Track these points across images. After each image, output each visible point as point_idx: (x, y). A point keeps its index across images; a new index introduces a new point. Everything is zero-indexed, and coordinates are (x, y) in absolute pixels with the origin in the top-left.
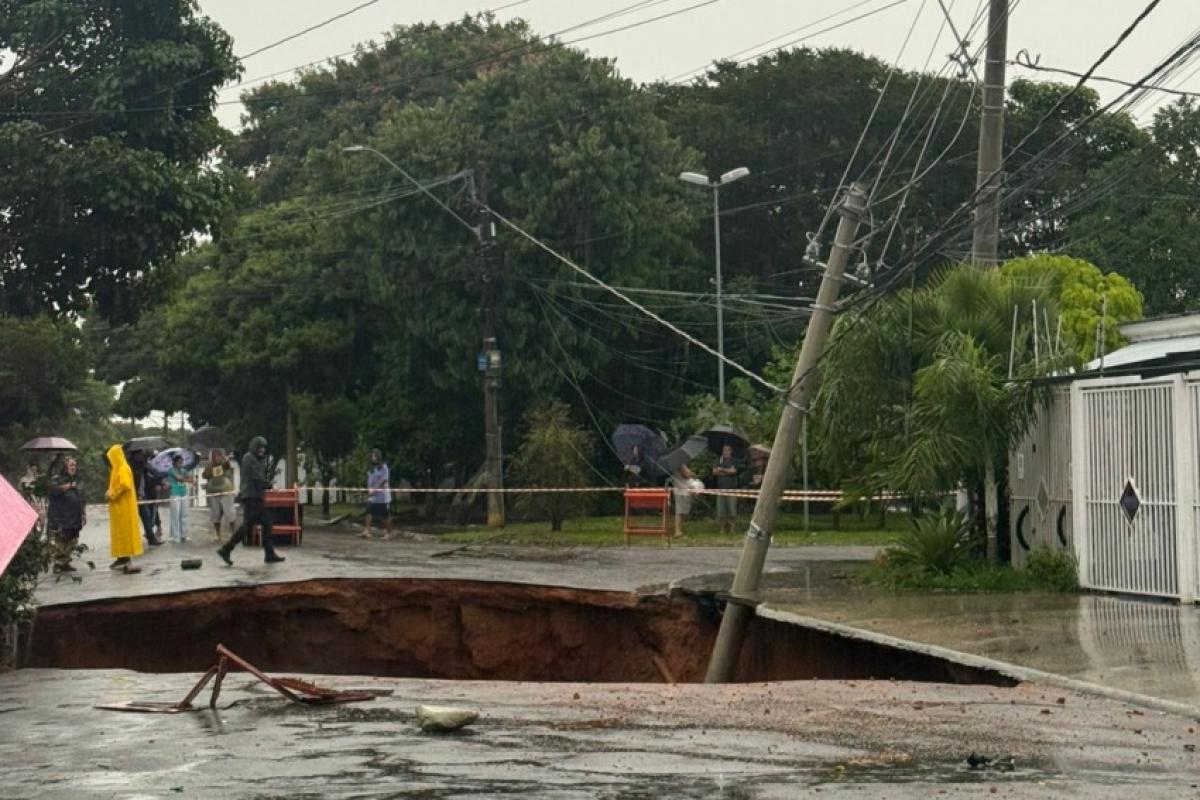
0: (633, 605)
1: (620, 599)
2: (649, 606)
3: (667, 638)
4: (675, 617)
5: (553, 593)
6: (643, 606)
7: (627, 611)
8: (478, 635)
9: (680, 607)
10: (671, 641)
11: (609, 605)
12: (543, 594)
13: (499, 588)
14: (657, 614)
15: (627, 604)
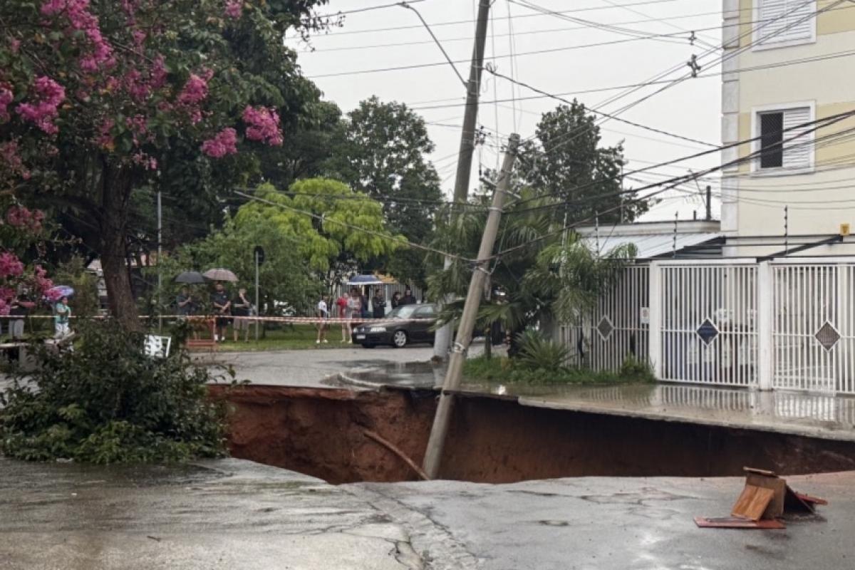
0: (353, 397)
1: (344, 394)
2: (363, 398)
3: (377, 419)
4: (382, 405)
5: (299, 392)
6: (360, 398)
7: (350, 402)
8: (236, 422)
9: (386, 398)
10: (380, 420)
11: (339, 398)
12: (292, 392)
13: (256, 389)
14: (370, 403)
15: (348, 396)
